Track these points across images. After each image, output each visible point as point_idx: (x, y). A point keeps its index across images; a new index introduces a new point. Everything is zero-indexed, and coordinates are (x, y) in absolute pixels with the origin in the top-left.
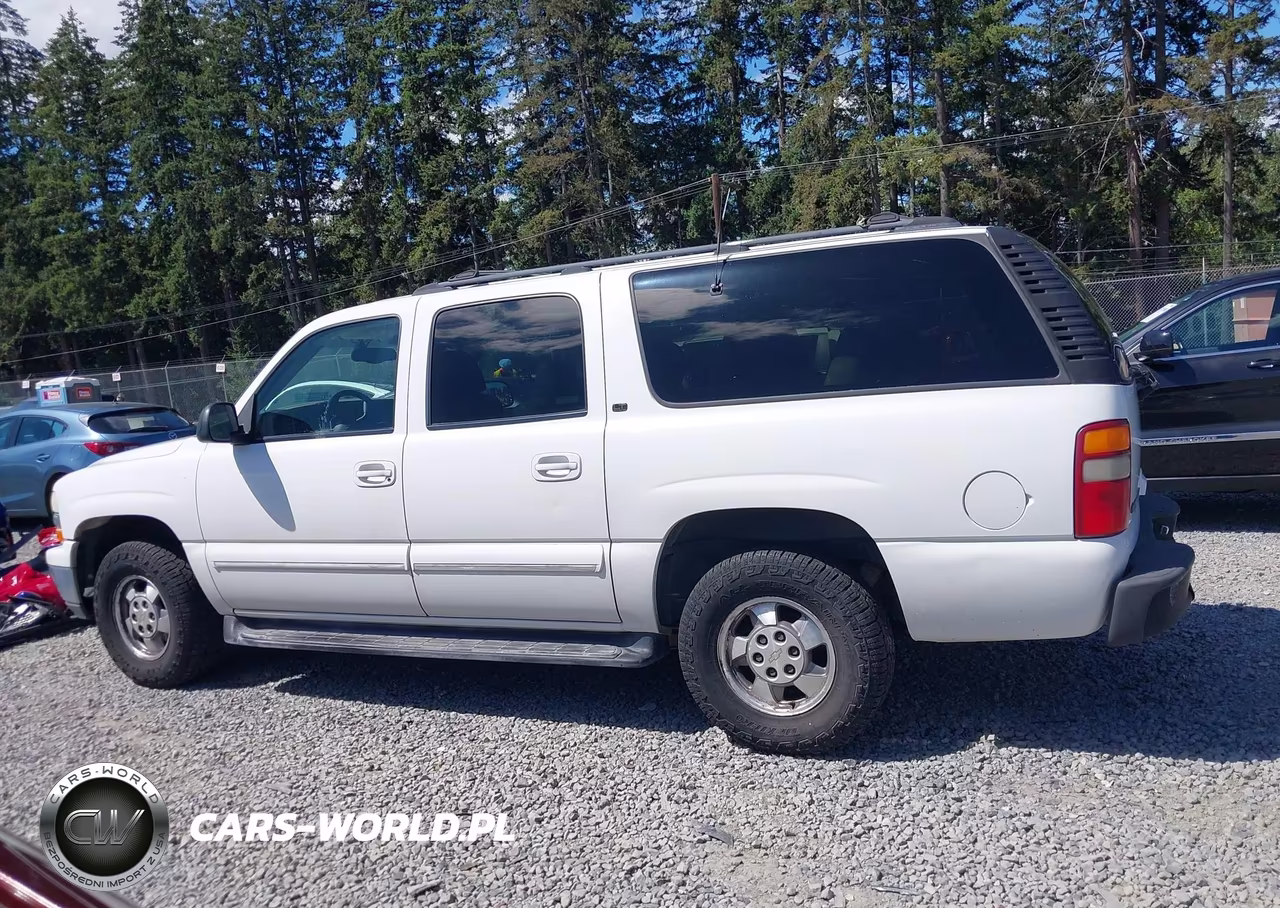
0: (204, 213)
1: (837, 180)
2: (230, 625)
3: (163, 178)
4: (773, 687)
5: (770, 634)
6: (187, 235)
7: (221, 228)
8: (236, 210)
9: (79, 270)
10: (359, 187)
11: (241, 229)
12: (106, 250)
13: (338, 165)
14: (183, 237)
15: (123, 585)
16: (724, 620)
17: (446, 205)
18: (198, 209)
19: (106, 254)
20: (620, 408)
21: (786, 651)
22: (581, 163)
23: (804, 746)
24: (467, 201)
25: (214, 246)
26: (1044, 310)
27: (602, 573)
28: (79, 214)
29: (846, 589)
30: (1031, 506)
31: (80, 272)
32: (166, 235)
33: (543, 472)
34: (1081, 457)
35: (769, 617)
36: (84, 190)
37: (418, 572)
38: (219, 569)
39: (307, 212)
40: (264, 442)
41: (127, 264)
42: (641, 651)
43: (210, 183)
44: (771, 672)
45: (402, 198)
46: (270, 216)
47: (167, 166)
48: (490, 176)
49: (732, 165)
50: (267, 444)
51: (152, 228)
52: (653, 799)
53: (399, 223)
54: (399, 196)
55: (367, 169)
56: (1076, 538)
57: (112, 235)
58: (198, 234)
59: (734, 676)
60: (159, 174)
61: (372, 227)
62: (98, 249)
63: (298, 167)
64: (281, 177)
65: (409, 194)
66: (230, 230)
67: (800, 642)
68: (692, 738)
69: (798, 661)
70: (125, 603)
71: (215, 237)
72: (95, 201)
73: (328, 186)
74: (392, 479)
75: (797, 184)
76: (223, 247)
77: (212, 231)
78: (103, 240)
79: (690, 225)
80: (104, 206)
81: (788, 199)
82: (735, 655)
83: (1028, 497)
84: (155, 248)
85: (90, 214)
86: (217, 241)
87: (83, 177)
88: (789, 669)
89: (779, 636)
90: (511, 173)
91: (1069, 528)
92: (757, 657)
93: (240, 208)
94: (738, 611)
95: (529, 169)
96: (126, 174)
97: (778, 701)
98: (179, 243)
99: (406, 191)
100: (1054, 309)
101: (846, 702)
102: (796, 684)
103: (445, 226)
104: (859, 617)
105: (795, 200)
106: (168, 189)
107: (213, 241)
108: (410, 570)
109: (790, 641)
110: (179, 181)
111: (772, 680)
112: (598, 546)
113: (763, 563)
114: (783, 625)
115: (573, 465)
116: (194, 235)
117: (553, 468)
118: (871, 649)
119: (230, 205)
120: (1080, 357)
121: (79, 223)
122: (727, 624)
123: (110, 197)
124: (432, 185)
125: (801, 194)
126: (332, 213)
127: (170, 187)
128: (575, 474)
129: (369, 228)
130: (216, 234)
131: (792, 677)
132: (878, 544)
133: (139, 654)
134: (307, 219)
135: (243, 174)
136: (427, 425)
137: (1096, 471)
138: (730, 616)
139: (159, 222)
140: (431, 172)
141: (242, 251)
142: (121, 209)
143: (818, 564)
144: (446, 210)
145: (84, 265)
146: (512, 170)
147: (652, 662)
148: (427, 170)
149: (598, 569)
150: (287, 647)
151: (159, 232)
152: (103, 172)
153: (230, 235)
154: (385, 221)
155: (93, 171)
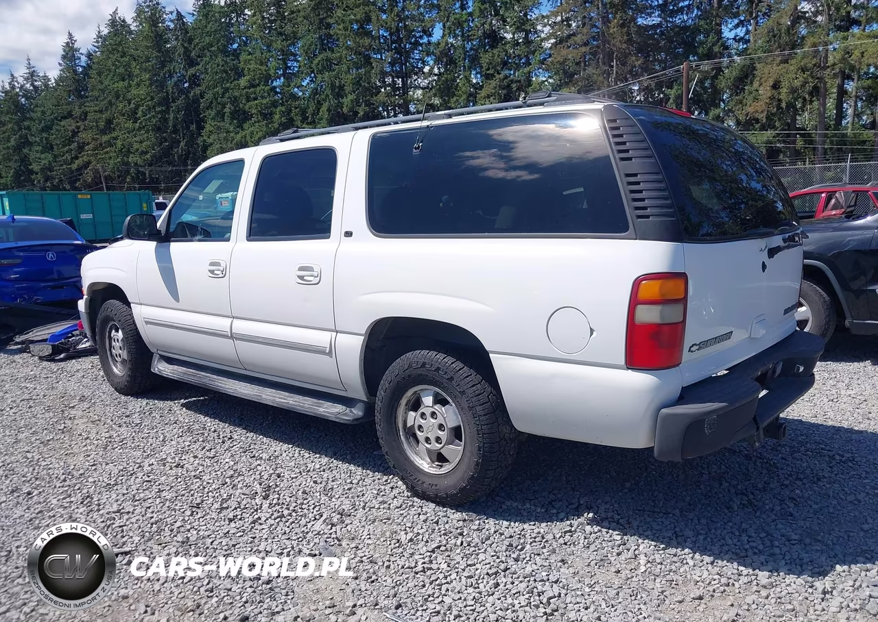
0: (341, 87)
1: (792, 68)
2: (156, 359)
3: (318, 64)
4: (429, 451)
5: (428, 411)
6: (330, 102)
7: (351, 97)
8: (361, 85)
9: (266, 124)
10: (442, 70)
11: (363, 99)
12: (282, 111)
13: (428, 55)
14: (327, 103)
15: (109, 327)
16: (401, 398)
17: (496, 84)
18: (337, 84)
19: (282, 113)
20: (348, 234)
21: (436, 426)
22: (594, 54)
23: (441, 497)
24: (512, 81)
25: (345, 110)
26: (628, 175)
27: (330, 354)
28: (269, 87)
29: (473, 386)
30: (594, 338)
31: (267, 126)
32: (319, 102)
33: (301, 278)
34: (634, 302)
35: (428, 400)
36: (272, 72)
37: (237, 339)
38: (147, 323)
39: (405, 88)
40: (170, 242)
41: (294, 120)
42: (357, 412)
43: (346, 67)
44: (427, 440)
45: (468, 79)
46: (383, 90)
47: (322, 56)
48: (528, 63)
49: (709, 55)
50: (171, 243)
51: (310, 97)
52: (316, 519)
53: (464, 97)
54: (466, 77)
55: (446, 58)
56: (628, 368)
57: (287, 101)
58: (336, 102)
59: (407, 439)
60: (316, 62)
61: (446, 99)
62: (277, 110)
63: (402, 55)
64: (392, 64)
65: (472, 76)
66: (355, 99)
67: (445, 420)
68: (385, 478)
69: (443, 435)
70: (110, 338)
71: (346, 103)
72: (280, 79)
73: (421, 69)
74: (224, 272)
75: (759, 71)
76: (351, 110)
77: (345, 100)
78: (282, 105)
79: (671, 101)
80: (284, 83)
81: (751, 83)
82: (409, 424)
83: (592, 331)
84: (310, 111)
85: (275, 88)
86: (347, 106)
87: (273, 64)
88: (438, 440)
89: (433, 415)
90: (542, 62)
91: (622, 360)
92: (420, 427)
93: (363, 84)
94: (410, 393)
95: (555, 58)
96: (298, 61)
97: (433, 462)
98: (324, 108)
99: (470, 74)
100: (635, 175)
101: (467, 471)
102: (442, 451)
103: (494, 99)
104: (479, 408)
105: (756, 84)
106: (320, 72)
107: (345, 106)
108: (233, 337)
109: (440, 420)
110: (328, 66)
111: (428, 446)
112: (329, 333)
113: (423, 360)
114: (437, 407)
115: (315, 274)
116: (334, 102)
117: (306, 275)
118: (485, 434)
119: (357, 83)
120: (648, 217)
121: (268, 93)
122: (404, 401)
123: (288, 77)
124: (488, 69)
125: (761, 79)
126: (422, 88)
127: (322, 70)
128: (317, 280)
129: (445, 100)
130: (347, 101)
131: (440, 446)
132: (490, 355)
133: (115, 370)
134: (406, 92)
135: (368, 60)
136: (247, 237)
137: (647, 315)
138: (405, 396)
139: (315, 92)
140: (487, 61)
141: (362, 113)
142: (292, 84)
143: (459, 365)
144: (496, 87)
145: (269, 121)
146: (545, 59)
147: (360, 421)
148: (485, 59)
149: (327, 351)
150: (175, 378)
151: (314, 100)
152: (285, 61)
153: (356, 102)
154: (455, 94)
155: (279, 59)
